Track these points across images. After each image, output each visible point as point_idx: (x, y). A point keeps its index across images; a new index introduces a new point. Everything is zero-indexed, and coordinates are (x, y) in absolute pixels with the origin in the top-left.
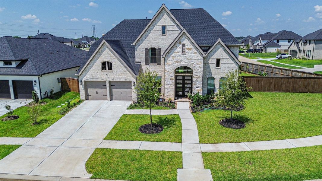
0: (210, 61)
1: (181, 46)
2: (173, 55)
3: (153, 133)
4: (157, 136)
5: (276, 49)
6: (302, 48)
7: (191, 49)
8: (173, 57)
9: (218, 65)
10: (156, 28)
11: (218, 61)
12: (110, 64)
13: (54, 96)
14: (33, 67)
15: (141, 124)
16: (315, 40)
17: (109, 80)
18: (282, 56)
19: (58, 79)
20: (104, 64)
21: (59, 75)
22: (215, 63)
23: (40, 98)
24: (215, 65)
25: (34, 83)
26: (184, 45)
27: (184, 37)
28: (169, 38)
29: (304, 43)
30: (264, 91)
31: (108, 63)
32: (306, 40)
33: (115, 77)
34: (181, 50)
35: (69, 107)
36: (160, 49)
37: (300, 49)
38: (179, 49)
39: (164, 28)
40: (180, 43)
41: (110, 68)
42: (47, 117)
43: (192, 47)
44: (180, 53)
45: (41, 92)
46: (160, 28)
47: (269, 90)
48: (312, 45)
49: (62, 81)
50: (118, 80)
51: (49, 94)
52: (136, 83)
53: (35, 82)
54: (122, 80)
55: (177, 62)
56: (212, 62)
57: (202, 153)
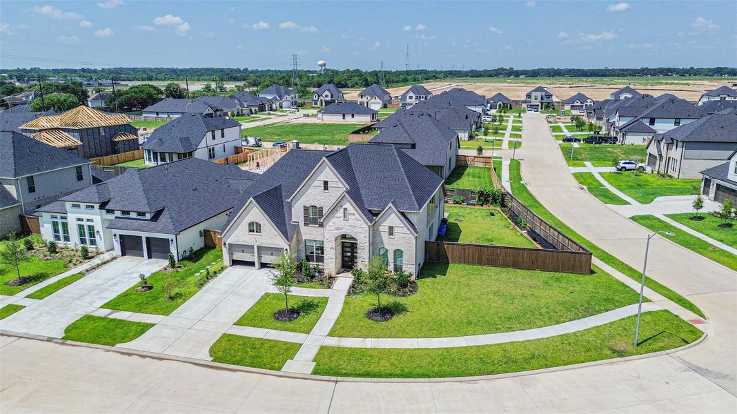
0: (381, 228)
1: (342, 210)
2: (333, 220)
3: (286, 321)
4: (289, 325)
5: (646, 137)
6: (664, 154)
7: (354, 214)
8: (334, 223)
9: (391, 233)
10: (315, 183)
11: (391, 228)
12: (259, 225)
13: (194, 256)
14: (170, 220)
15: (279, 308)
16: (684, 142)
17: (257, 244)
18: (627, 166)
19: (200, 232)
20: (251, 224)
21: (202, 227)
22: (387, 231)
23: (176, 260)
24: (387, 234)
25: (170, 242)
26: (345, 209)
27: (345, 200)
28: (331, 196)
29: (668, 144)
31: (256, 223)
32: (672, 139)
33: (264, 241)
34: (343, 215)
35: (209, 277)
36: (322, 208)
37: (660, 155)
38: (340, 213)
39: (326, 183)
40: (341, 206)
41: (259, 231)
42: (183, 290)
43: (355, 212)
44: (342, 218)
45: (178, 253)
46: (322, 184)
48: (679, 149)
49: (206, 234)
50: (268, 246)
51: (188, 254)
52: (289, 250)
53: (172, 240)
54: (272, 246)
55: (337, 229)
56: (383, 229)
57: (321, 346)
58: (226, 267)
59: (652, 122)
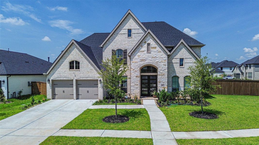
0: (174, 61)
1: (146, 45)
2: (139, 54)
3: (117, 122)
4: (120, 125)
5: (221, 74)
6: (244, 71)
7: (155, 48)
8: (139, 56)
9: (181, 65)
10: (122, 31)
11: (182, 60)
12: (78, 63)
14: (4, 68)
15: (105, 116)
16: (254, 64)
17: (75, 78)
18: (228, 78)
19: (29, 82)
20: (71, 63)
21: (31, 79)
22: (179, 62)
24: (179, 64)
25: (2, 83)
26: (149, 44)
27: (149, 37)
28: (134, 41)
29: (245, 67)
30: (224, 94)
31: (76, 62)
32: (246, 65)
33: (82, 75)
34: (146, 49)
35: (33, 104)
36: (126, 50)
37: (242, 72)
38: (145, 48)
39: (130, 31)
40: (145, 42)
41: (78, 67)
42: (6, 112)
43: (157, 46)
44: (146, 52)
45: (8, 92)
46: (126, 32)
47: (229, 94)
48: (252, 68)
49: (33, 85)
50: (85, 79)
51: (17, 95)
52: (102, 81)
53: (4, 81)
54: (89, 79)
55: (142, 60)
56: (176, 61)
57: (176, 140)
58: (49, 100)
59: (222, 69)
